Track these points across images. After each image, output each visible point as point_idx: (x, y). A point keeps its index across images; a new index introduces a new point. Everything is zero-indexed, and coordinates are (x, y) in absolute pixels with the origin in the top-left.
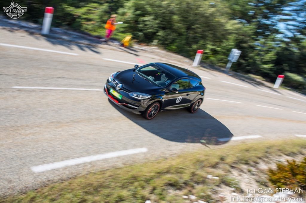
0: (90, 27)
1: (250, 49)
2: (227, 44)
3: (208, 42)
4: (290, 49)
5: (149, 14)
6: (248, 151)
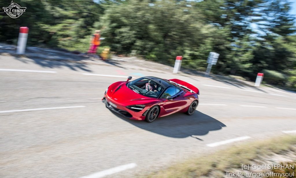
0: (67, 43)
1: (227, 51)
2: (205, 47)
3: (186, 48)
4: (265, 47)
5: (125, 25)
6: (239, 154)
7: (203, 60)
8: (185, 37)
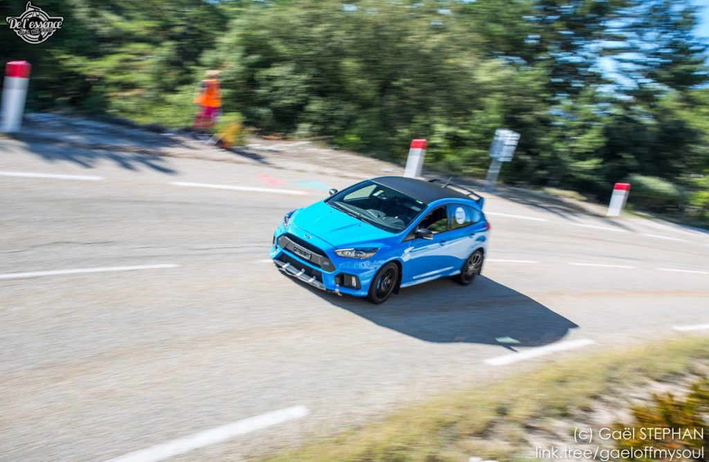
0: (131, 105)
1: (540, 127)
2: (484, 118)
3: (436, 119)
4: (636, 117)
5: (282, 60)
6: (564, 382)
7: (480, 149)
8: (433, 90)
